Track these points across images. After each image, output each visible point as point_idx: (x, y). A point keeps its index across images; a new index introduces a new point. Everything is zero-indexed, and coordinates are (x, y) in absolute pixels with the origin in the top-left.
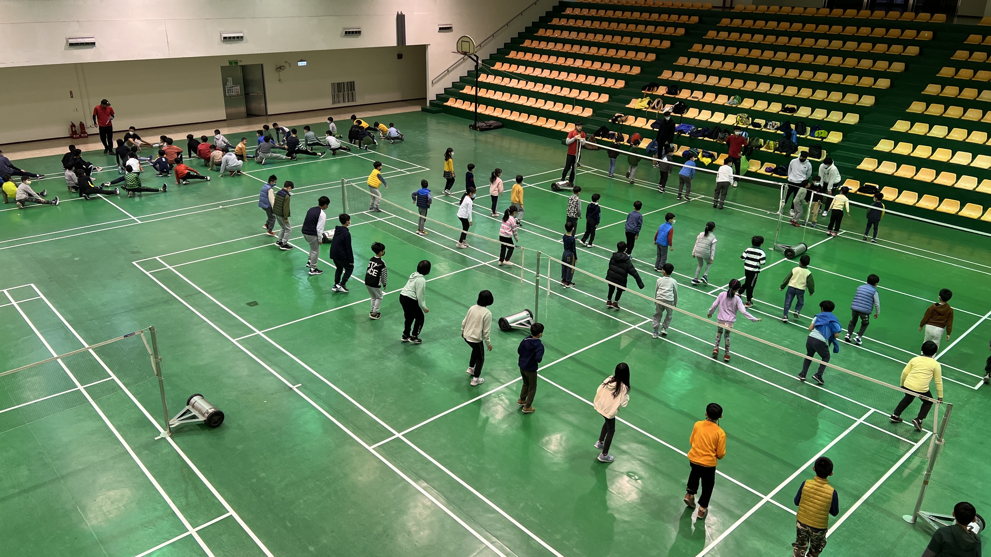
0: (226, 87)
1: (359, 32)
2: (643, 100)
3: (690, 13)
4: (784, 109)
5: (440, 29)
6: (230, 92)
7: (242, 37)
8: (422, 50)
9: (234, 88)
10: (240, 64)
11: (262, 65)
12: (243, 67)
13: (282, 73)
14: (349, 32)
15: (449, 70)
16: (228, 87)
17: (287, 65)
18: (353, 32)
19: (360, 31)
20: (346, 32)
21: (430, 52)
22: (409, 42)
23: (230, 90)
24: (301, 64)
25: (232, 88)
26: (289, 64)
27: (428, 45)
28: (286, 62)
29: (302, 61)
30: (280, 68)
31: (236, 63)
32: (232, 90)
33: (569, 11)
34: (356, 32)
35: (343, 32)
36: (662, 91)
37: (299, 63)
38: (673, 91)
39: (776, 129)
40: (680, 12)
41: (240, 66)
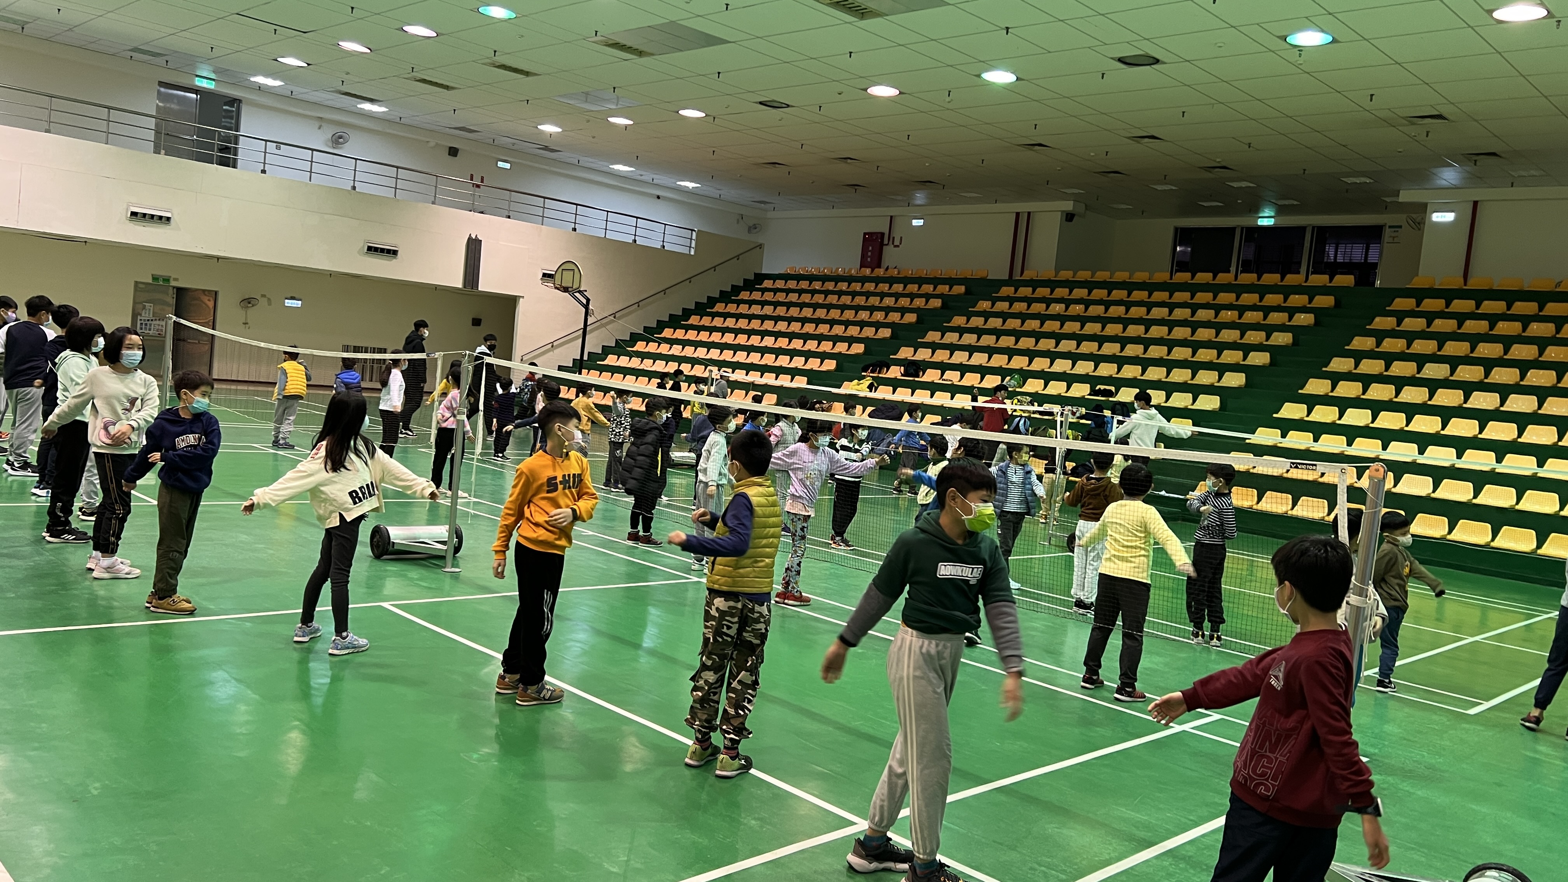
0: (139, 318)
1: (395, 253)
2: (861, 382)
3: (951, 282)
4: (1094, 392)
5: (544, 275)
6: (146, 329)
7: (168, 219)
8: (509, 303)
9: (154, 322)
10: (173, 283)
11: (216, 293)
12: (180, 291)
13: (252, 311)
14: (376, 249)
15: (555, 344)
16: (143, 318)
17: (263, 302)
18: (382, 250)
19: (397, 251)
20: (370, 249)
21: (522, 308)
22: (485, 285)
23: (146, 324)
24: (289, 303)
25: (150, 322)
26: (269, 299)
27: (520, 297)
28: (263, 296)
29: (292, 298)
30: (248, 302)
31: (167, 280)
32: (150, 325)
33: (767, 284)
34: (389, 251)
35: (364, 246)
36: (895, 372)
37: (286, 301)
38: (912, 371)
39: (1078, 418)
40: (936, 281)
41: (174, 287)
